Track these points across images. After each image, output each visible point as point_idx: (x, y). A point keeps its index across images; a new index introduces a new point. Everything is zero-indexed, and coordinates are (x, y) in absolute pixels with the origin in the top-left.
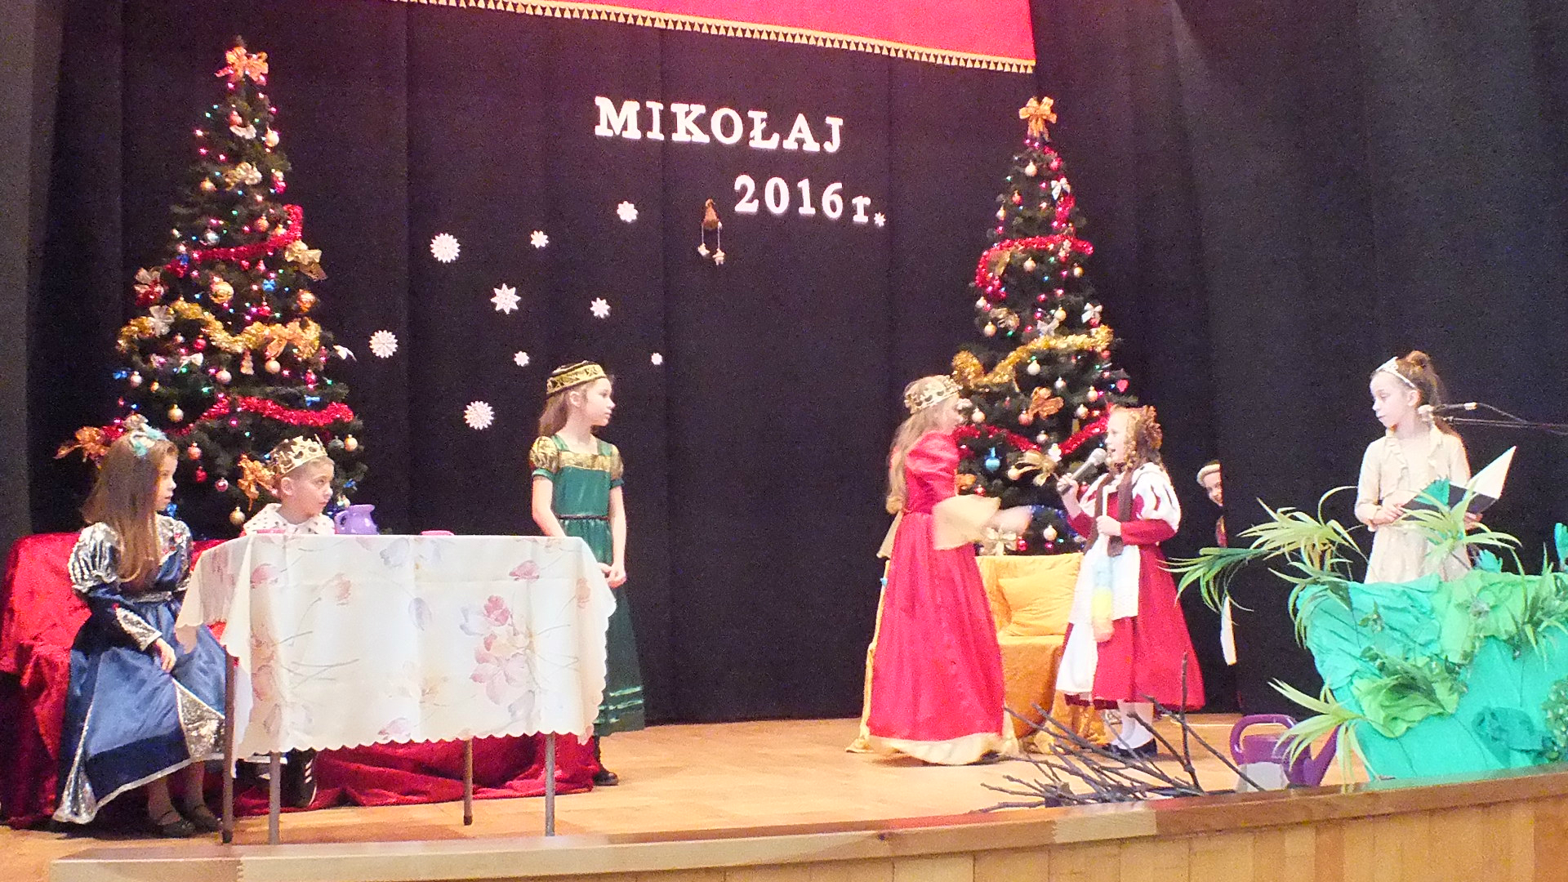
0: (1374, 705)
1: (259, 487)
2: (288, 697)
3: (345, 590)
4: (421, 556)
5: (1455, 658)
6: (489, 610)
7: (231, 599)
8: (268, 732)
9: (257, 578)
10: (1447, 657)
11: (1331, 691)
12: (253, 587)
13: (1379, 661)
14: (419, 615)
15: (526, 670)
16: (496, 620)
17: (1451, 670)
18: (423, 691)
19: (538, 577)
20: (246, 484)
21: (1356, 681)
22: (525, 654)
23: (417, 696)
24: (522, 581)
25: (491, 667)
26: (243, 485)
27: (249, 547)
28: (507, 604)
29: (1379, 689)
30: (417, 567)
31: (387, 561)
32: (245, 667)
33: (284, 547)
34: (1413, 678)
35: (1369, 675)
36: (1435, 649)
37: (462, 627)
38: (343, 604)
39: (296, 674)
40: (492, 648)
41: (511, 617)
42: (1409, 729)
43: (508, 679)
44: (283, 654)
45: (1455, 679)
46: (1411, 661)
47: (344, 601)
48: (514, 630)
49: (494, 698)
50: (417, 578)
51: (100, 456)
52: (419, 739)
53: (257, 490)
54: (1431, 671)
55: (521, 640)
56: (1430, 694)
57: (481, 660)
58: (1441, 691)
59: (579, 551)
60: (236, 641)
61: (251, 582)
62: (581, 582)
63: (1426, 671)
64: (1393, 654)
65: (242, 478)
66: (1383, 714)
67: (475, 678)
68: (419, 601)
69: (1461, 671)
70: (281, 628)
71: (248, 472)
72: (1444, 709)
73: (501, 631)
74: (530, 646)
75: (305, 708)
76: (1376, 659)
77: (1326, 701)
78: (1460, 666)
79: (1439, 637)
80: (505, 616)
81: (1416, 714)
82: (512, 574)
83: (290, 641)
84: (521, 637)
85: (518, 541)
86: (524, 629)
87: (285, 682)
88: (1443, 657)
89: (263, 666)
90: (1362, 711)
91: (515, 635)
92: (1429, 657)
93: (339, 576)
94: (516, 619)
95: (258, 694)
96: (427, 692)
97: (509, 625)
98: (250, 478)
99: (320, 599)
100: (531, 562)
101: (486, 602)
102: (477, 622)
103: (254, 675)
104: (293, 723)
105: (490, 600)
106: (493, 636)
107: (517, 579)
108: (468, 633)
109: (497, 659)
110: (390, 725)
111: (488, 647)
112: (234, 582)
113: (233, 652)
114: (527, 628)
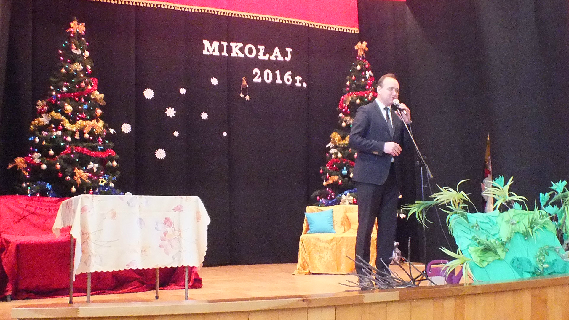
0: (476, 256)
1: (81, 179)
2: (94, 253)
3: (114, 215)
4: (141, 203)
5: (504, 240)
6: (165, 222)
7: (74, 218)
8: (86, 265)
9: (83, 210)
10: (501, 239)
11: (461, 251)
12: (81, 214)
13: (478, 241)
14: (141, 224)
15: (178, 244)
16: (168, 226)
17: (503, 244)
18: (142, 251)
19: (183, 211)
20: (77, 178)
21: (470, 247)
22: (178, 238)
23: (139, 253)
24: (177, 212)
25: (166, 243)
26: (75, 178)
27: (80, 199)
28: (172, 220)
29: (477, 251)
30: (140, 207)
31: (129, 205)
32: (78, 242)
33: (93, 200)
34: (490, 247)
35: (474, 245)
36: (497, 236)
37: (156, 228)
38: (113, 220)
39: (97, 245)
40: (166, 236)
41: (173, 224)
42: (488, 264)
43: (172, 247)
44: (92, 237)
45: (504, 247)
46: (489, 241)
47: (114, 219)
48: (174, 229)
49: (167, 253)
50: (140, 211)
51: (23, 168)
52: (140, 268)
53: (81, 180)
54: (496, 244)
55: (177, 233)
56: (495, 252)
57: (162, 240)
58: (499, 251)
59: (197, 201)
60: (75, 233)
61: (81, 212)
62: (198, 213)
63: (494, 244)
64: (483, 238)
65: (75, 175)
66: (479, 259)
67: (160, 246)
68: (140, 219)
69: (506, 244)
70: (91, 228)
71: (77, 174)
72: (500, 257)
73: (170, 230)
74: (180, 235)
75: (100, 256)
76: (477, 240)
77: (459, 254)
78: (506, 242)
79: (499, 232)
80: (171, 224)
81: (490, 259)
82: (173, 210)
83: (95, 233)
84: (177, 232)
85: (175, 198)
86: (178, 229)
87: (92, 247)
88: (500, 240)
89: (84, 242)
90: (471, 258)
91: (174, 231)
92: (495, 239)
93: (112, 210)
94: (175, 225)
95: (83, 252)
96: (143, 251)
97: (173, 228)
98: (78, 176)
99: (105, 218)
100: (180, 205)
101: (165, 219)
102: (161, 227)
103: (82, 245)
104: (95, 262)
105: (166, 219)
106: (167, 231)
107: (175, 211)
108: (158, 230)
109: (168, 239)
110: (130, 263)
111: (165, 235)
112: (74, 212)
113: (74, 236)
114: (179, 229)
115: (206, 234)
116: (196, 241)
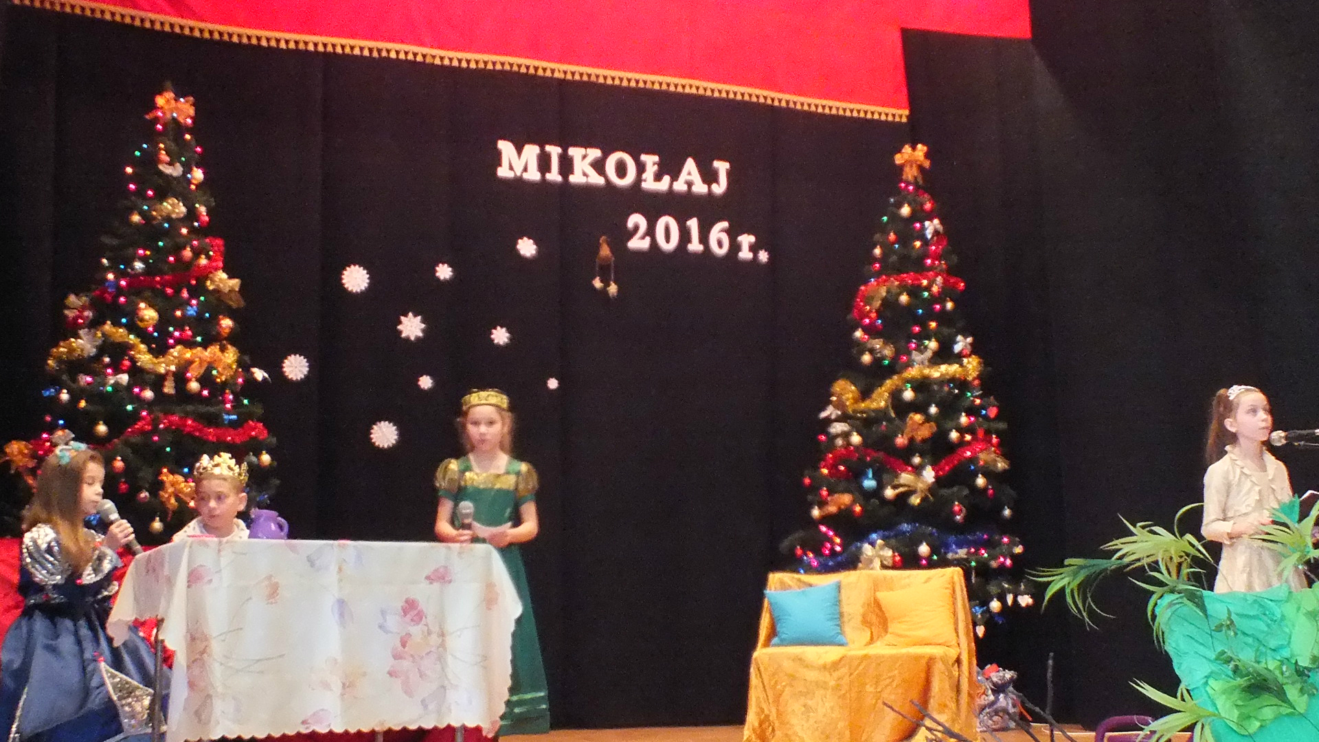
0: (1228, 705)
1: (178, 499)
2: (220, 689)
3: (274, 592)
4: (345, 560)
5: (1304, 662)
6: (405, 612)
7: (169, 602)
8: (200, 721)
9: (194, 577)
10: (1297, 661)
11: (1187, 690)
12: (189, 587)
13: (1232, 665)
14: (342, 615)
15: (438, 667)
16: (412, 620)
17: (1301, 673)
18: (344, 684)
19: (450, 582)
20: (166, 496)
21: (1211, 682)
22: (438, 652)
23: (337, 687)
24: (436, 585)
25: (406, 664)
26: (163, 496)
27: (187, 550)
28: (422, 605)
29: (1234, 688)
30: (340, 569)
31: (312, 565)
32: (180, 660)
33: (219, 550)
34: (1265, 680)
35: (1223, 676)
36: (1285, 653)
37: (381, 627)
38: (272, 603)
39: (227, 667)
40: (407, 646)
41: (426, 618)
42: (1261, 726)
43: (422, 675)
44: (216, 648)
45: (1305, 682)
46: (1263, 665)
47: (273, 601)
48: (428, 629)
49: (408, 692)
50: (340, 580)
51: (27, 468)
52: (339, 730)
53: (177, 501)
54: (1282, 673)
55: (434, 639)
56: (1281, 694)
57: (397, 657)
58: (1292, 693)
59: (488, 557)
60: (173, 637)
61: (188, 582)
62: (490, 586)
63: (1277, 673)
64: (1246, 657)
65: (162, 489)
66: (1236, 713)
67: (391, 674)
68: (341, 603)
69: (1310, 674)
70: (216, 624)
71: (167, 485)
72: (1295, 709)
73: (416, 631)
74: (442, 645)
75: (234, 698)
76: (1229, 662)
77: (1183, 700)
78: (1309, 670)
79: (1289, 642)
80: (419, 617)
81: (1268, 713)
82: (428, 578)
83: (222, 638)
84: (434, 636)
86: (437, 630)
87: (217, 673)
88: (1294, 662)
89: (199, 654)
90: (1217, 709)
91: (428, 634)
92: (1279, 661)
93: (269, 577)
94: (430, 619)
95: (191, 685)
96: (348, 685)
97: (424, 625)
98: (171, 490)
99: (251, 598)
100: (446, 567)
101: (403, 604)
102: (393, 622)
103: (188, 667)
104: (223, 712)
105: (407, 601)
106: (408, 635)
107: (431, 583)
108: (387, 632)
109: (412, 656)
110: (314, 714)
111: (404, 645)
112: (170, 582)
113: (170, 645)
114: (440, 628)
115: (508, 642)
116: (485, 661)
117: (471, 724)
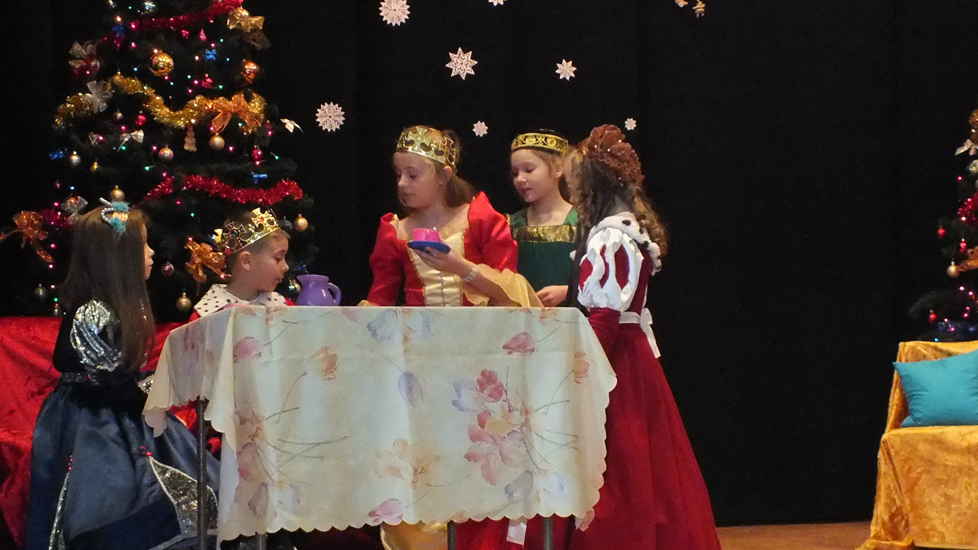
1: (206, 270)
2: (276, 476)
3: (331, 365)
4: (410, 328)
6: (482, 386)
8: (255, 512)
9: (241, 351)
12: (235, 362)
14: (410, 390)
15: (523, 450)
16: (490, 396)
18: (416, 471)
19: (532, 350)
20: (194, 267)
22: (522, 432)
23: (408, 475)
24: (516, 355)
25: (485, 446)
26: (189, 268)
27: (231, 319)
28: (502, 378)
30: (406, 339)
31: (374, 334)
32: (230, 443)
33: (267, 320)
37: (455, 403)
38: (329, 379)
39: (283, 451)
40: (486, 425)
41: (506, 391)
43: (504, 459)
44: (270, 430)
47: (330, 376)
48: (510, 406)
49: (490, 478)
50: (406, 351)
53: (204, 273)
55: (517, 418)
57: (474, 438)
59: (575, 322)
60: (221, 418)
61: (235, 356)
62: (578, 355)
65: (189, 261)
67: (468, 457)
68: (409, 376)
70: (267, 403)
71: (195, 255)
73: (496, 408)
74: (526, 423)
75: (292, 487)
80: (498, 392)
82: (505, 347)
83: (276, 418)
84: (517, 414)
85: (511, 312)
86: (519, 406)
87: (271, 458)
89: (248, 443)
91: (509, 411)
93: (326, 349)
94: (511, 395)
95: (243, 473)
96: (420, 471)
97: (504, 401)
98: (198, 261)
99: (305, 374)
100: (525, 334)
101: (480, 377)
102: (468, 398)
103: (239, 453)
104: (281, 502)
105: (483, 374)
106: (487, 413)
107: (510, 353)
108: (462, 410)
109: (492, 437)
110: (384, 504)
111: (482, 424)
112: (213, 357)
113: (217, 427)
114: (523, 404)
115: (602, 419)
116: (576, 441)
117: (564, 514)
